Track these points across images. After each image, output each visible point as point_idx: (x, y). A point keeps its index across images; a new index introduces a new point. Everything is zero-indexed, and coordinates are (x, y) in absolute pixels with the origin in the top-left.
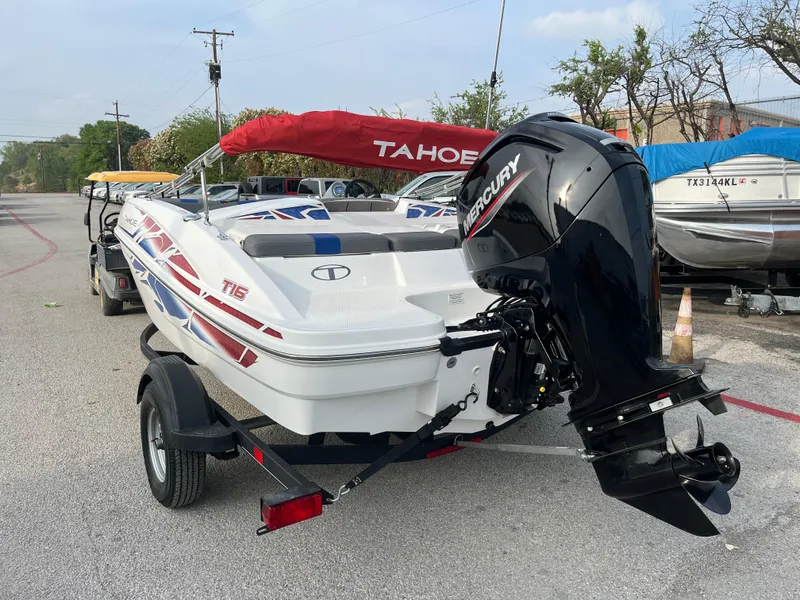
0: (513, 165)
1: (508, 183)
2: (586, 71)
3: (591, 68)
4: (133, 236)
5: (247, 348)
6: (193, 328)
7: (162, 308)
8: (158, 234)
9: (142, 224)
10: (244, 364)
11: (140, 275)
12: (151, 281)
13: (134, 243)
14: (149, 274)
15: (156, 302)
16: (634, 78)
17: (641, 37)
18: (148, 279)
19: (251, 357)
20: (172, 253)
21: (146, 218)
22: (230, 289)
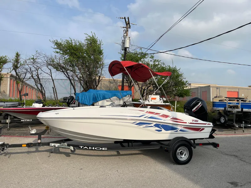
0: (200, 103)
1: (200, 105)
4: (139, 117)
5: (202, 128)
6: (181, 130)
7: (161, 131)
8: (160, 115)
9: (145, 113)
10: (200, 131)
11: (144, 126)
12: (156, 125)
13: (142, 118)
14: (156, 124)
15: (156, 130)
16: (15, 67)
17: (18, 55)
18: (154, 125)
19: (203, 129)
20: (171, 118)
21: (147, 112)
22: (194, 121)
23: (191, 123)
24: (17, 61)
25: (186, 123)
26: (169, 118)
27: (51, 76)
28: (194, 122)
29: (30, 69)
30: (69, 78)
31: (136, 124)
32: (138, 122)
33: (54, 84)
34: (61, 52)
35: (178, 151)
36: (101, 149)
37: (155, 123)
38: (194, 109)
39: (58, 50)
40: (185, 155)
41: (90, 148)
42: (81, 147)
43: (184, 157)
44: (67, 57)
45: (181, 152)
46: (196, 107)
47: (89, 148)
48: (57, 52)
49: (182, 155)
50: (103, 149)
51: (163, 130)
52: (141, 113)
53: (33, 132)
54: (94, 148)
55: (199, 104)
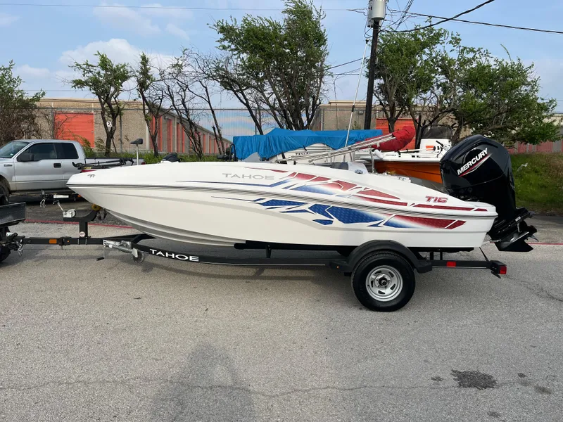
0: (486, 151)
1: (483, 157)
2: (99, 73)
3: (103, 72)
4: (271, 186)
5: (457, 220)
6: (387, 224)
7: (331, 222)
8: (329, 182)
9: (288, 178)
10: (450, 228)
11: (284, 208)
12: (316, 209)
13: (278, 189)
14: (316, 205)
15: (317, 221)
16: (143, 86)
17: (145, 61)
18: (310, 208)
19: (460, 223)
20: (359, 190)
21: (294, 173)
22: (433, 200)
23: (419, 206)
24: (145, 72)
25: (406, 204)
26: (354, 191)
27: (209, 102)
28: (432, 203)
29: (168, 89)
30: (247, 105)
31: (263, 204)
32: (268, 199)
33: (215, 120)
34: (233, 47)
35: (373, 277)
36: (187, 258)
37: (312, 204)
38: (464, 168)
39: (226, 43)
40: (392, 288)
41: (167, 255)
42: (153, 251)
43: (389, 294)
44: (245, 56)
45: (383, 278)
46: (471, 163)
47: (165, 255)
48: (224, 48)
49: (386, 287)
50: (191, 258)
51: (335, 220)
52: (278, 177)
53: (69, 214)
54: (173, 256)
55: (480, 155)
